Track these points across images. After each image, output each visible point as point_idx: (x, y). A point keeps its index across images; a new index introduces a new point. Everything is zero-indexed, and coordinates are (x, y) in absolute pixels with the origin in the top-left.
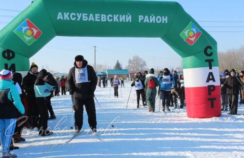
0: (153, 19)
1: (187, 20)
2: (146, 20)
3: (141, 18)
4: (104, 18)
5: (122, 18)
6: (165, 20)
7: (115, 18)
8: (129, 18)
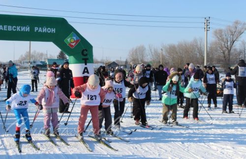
0: (45, 30)
1: (70, 30)
2: (40, 30)
3: (36, 29)
4: (10, 28)
5: (23, 29)
6: (54, 30)
7: (18, 28)
8: (28, 29)
